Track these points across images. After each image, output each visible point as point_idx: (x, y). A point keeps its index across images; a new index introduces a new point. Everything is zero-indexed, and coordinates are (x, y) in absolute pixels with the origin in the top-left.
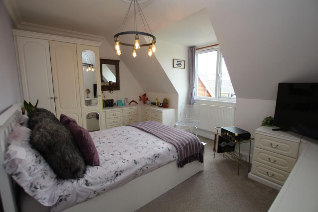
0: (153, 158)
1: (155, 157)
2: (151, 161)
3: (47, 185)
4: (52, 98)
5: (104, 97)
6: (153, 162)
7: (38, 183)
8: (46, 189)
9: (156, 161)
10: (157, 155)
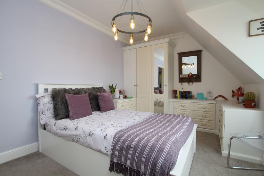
0: (87, 134)
1: (89, 134)
2: (85, 135)
3: (47, 115)
4: (135, 86)
5: (183, 88)
6: (85, 137)
7: (44, 111)
8: (45, 116)
9: (88, 138)
10: (91, 134)
